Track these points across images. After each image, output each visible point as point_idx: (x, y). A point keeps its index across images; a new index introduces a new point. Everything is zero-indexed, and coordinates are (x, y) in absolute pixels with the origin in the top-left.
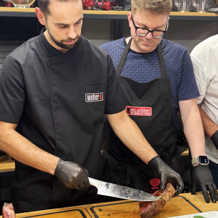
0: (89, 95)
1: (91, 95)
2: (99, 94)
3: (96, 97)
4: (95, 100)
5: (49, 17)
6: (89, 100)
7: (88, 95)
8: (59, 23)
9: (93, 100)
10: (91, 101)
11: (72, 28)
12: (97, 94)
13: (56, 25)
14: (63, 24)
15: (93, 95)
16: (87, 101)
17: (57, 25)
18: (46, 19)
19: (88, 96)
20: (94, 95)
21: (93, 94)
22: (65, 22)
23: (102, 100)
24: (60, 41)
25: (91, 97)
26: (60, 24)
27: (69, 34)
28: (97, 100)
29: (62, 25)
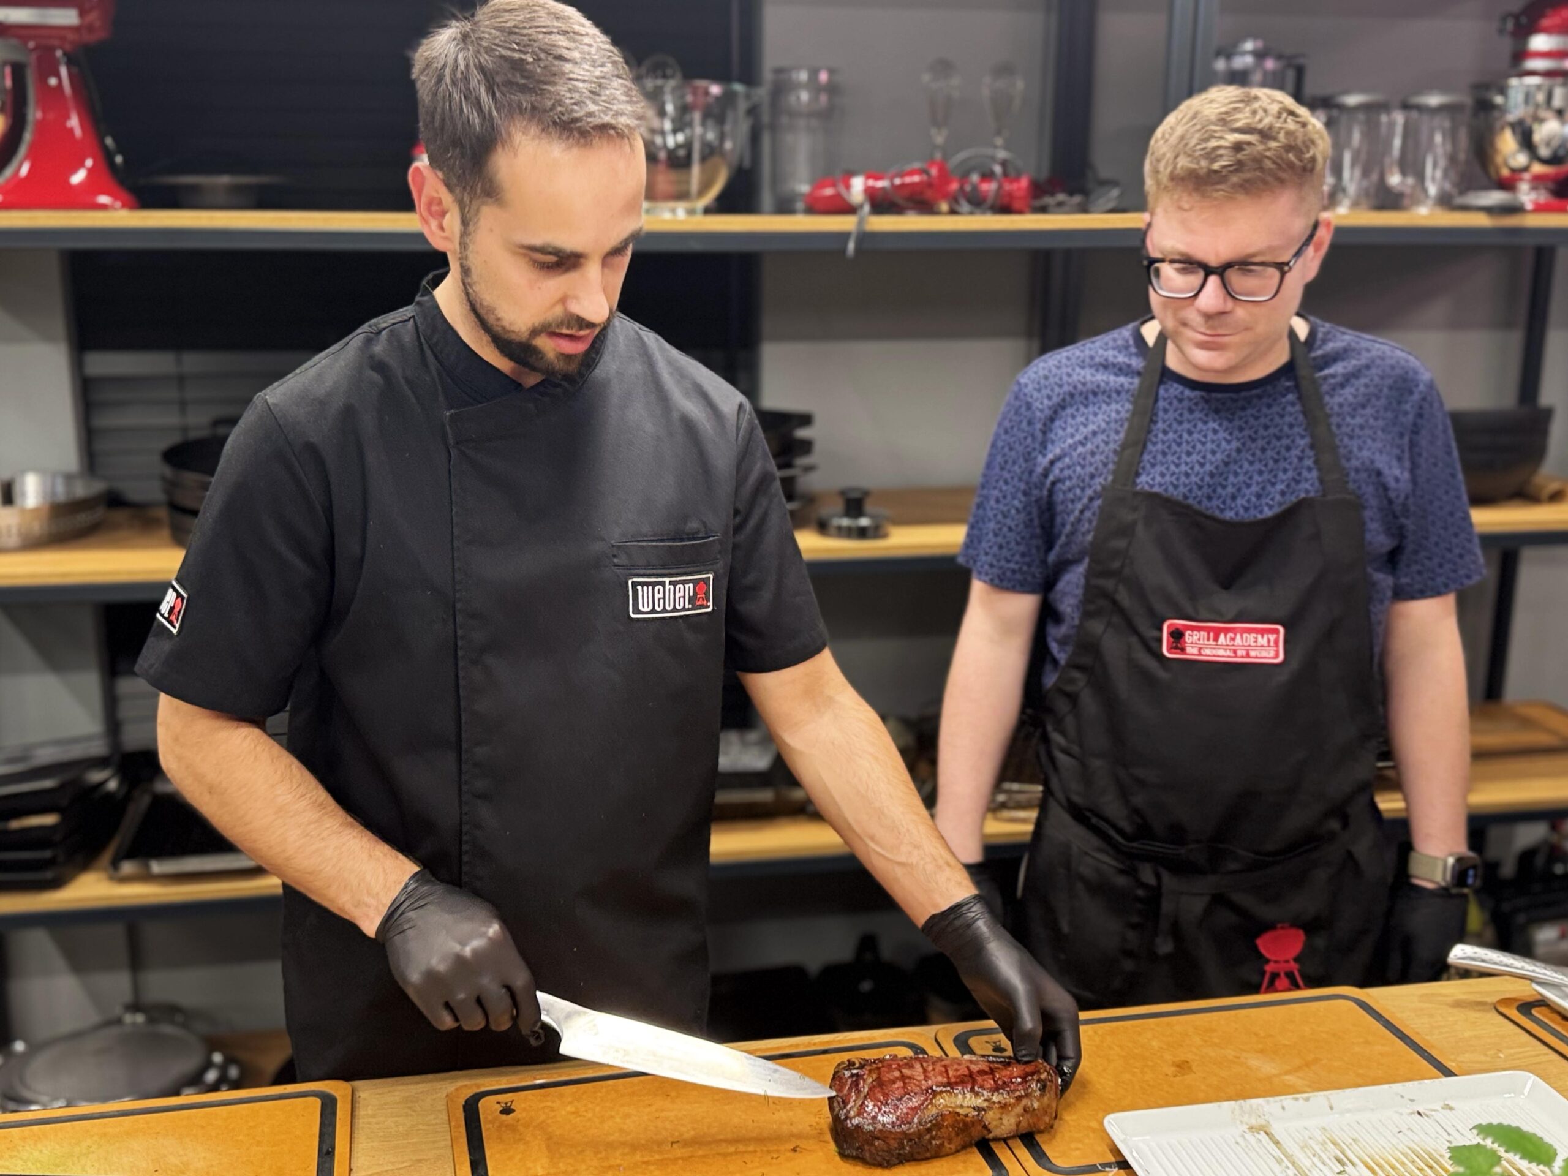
0: (647, 584)
1: (654, 584)
2: (695, 582)
3: (678, 595)
4: (675, 610)
5: (488, 216)
6: (646, 609)
7: (643, 584)
8: (537, 241)
9: (664, 610)
10: (653, 611)
11: (593, 270)
12: (684, 582)
13: (514, 253)
14: (557, 252)
15: (663, 584)
16: (637, 610)
17: (525, 255)
18: (465, 223)
19: (639, 588)
20: (671, 583)
21: (667, 580)
22: (568, 242)
23: (710, 610)
24: (524, 329)
25: (657, 596)
26: (542, 250)
27: (576, 298)
28: (684, 609)
29: (550, 253)
